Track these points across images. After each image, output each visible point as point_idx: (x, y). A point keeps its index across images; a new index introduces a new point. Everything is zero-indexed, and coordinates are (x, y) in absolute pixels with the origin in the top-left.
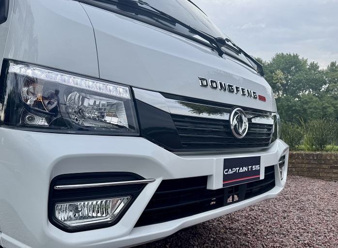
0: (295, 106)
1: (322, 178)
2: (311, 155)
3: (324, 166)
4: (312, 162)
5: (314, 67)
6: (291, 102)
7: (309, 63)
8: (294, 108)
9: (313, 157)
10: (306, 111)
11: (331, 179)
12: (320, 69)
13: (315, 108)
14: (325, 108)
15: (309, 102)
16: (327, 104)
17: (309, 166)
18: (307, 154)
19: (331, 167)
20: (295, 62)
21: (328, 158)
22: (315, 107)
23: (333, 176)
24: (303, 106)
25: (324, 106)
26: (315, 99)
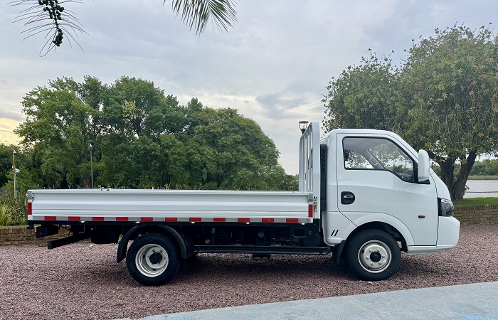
0: (154, 150)
7: (166, 95)
8: (153, 153)
10: (168, 157)
12: (179, 105)
13: (179, 154)
14: (190, 154)
24: (163, 151)
25: (189, 151)
26: (179, 143)
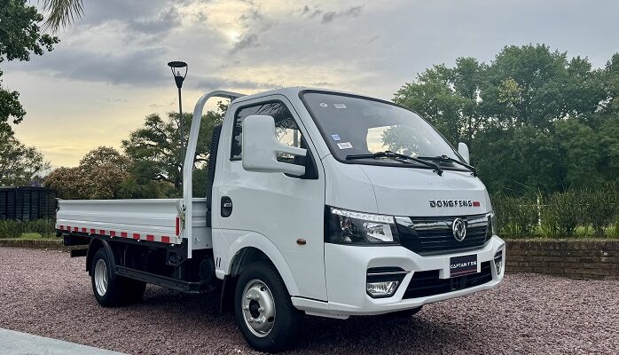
0: (544, 145)
1: (568, 276)
2: (551, 243)
3: (570, 259)
4: (552, 253)
5: (580, 66)
6: (535, 137)
7: (569, 59)
8: (541, 148)
9: (555, 247)
10: (565, 153)
11: (581, 277)
12: (592, 70)
13: (584, 147)
15: (572, 136)
16: (608, 138)
17: (549, 259)
18: (546, 243)
19: (581, 261)
20: (540, 61)
21: (576, 248)
22: (584, 144)
23: (585, 272)
24: (559, 144)
25: (603, 140)
26: (583, 128)
